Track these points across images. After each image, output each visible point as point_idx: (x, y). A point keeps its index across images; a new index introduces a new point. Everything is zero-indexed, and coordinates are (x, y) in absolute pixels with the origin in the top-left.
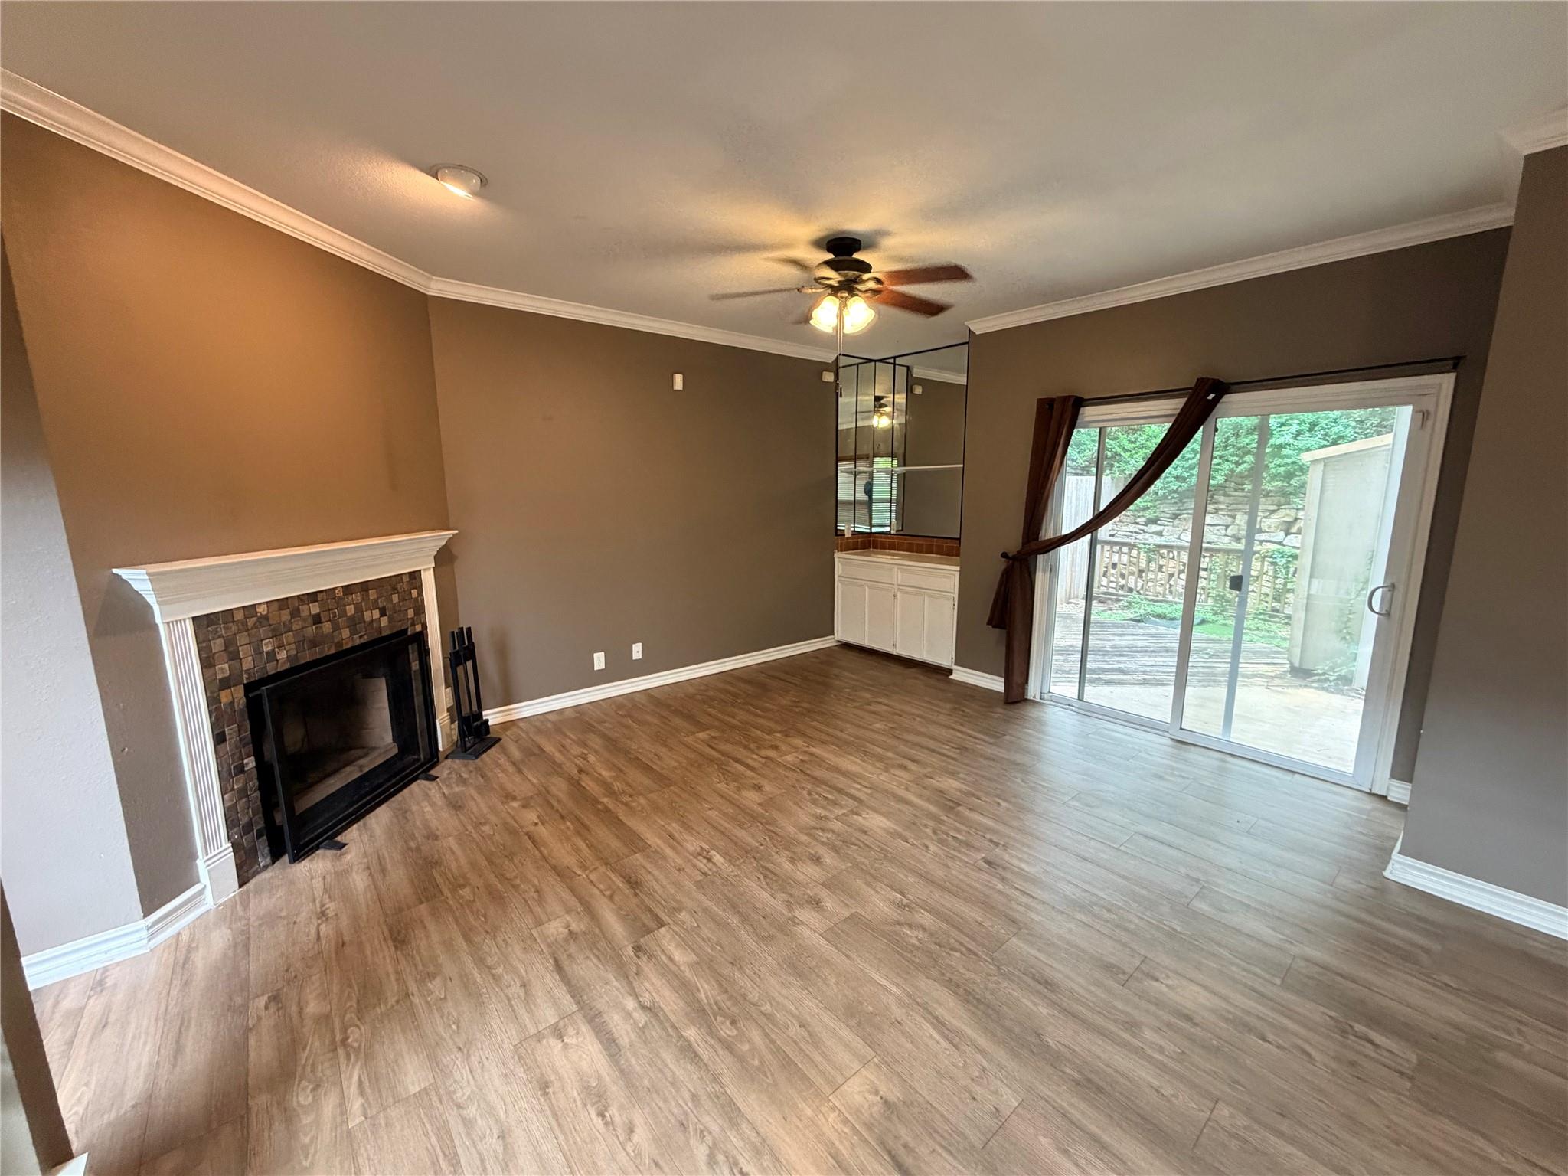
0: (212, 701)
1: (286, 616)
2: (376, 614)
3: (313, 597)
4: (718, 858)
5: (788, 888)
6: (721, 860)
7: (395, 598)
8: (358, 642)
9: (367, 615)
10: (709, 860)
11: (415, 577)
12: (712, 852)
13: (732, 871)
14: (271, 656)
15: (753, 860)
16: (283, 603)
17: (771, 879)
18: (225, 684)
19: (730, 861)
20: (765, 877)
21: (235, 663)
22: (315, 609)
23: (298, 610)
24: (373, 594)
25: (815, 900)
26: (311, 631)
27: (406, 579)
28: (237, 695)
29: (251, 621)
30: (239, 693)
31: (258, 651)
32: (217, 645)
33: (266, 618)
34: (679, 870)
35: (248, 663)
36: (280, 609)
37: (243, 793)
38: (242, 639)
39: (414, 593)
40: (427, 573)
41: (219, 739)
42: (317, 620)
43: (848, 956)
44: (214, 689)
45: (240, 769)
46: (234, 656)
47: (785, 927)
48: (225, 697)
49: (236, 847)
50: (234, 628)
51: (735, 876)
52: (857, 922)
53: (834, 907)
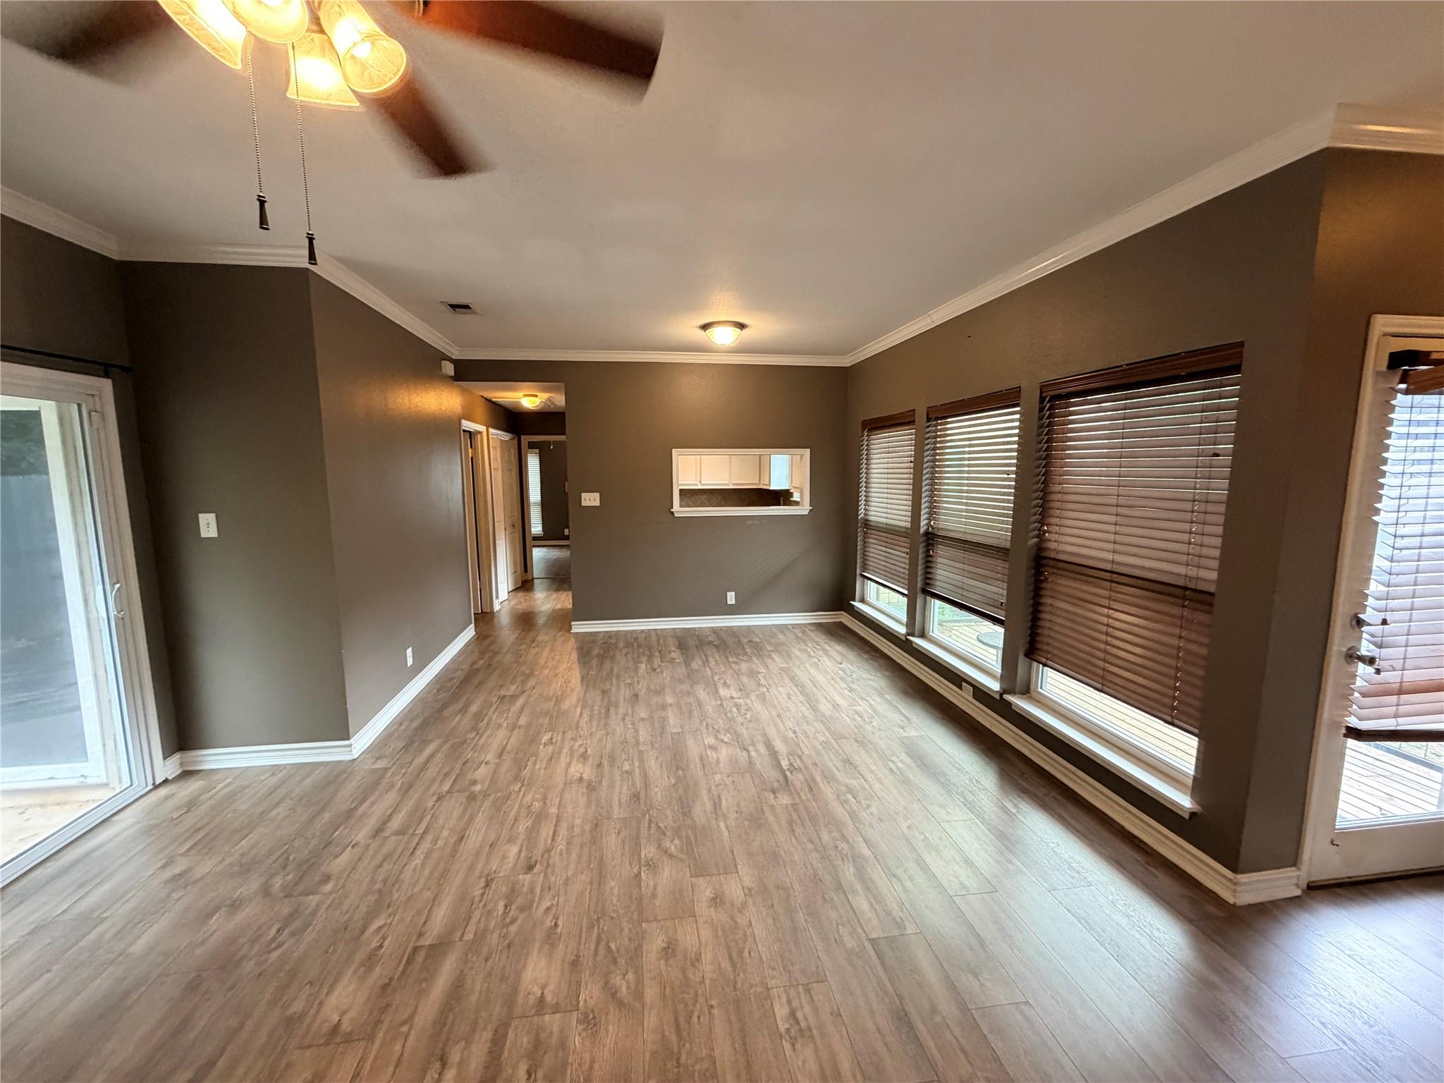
4: (781, 1011)
5: (728, 926)
6: (777, 1007)
10: (793, 1014)
12: (783, 1027)
13: (774, 977)
15: (739, 985)
17: (737, 944)
19: (768, 997)
20: (741, 953)
25: (716, 902)
34: (839, 1015)
43: (732, 851)
47: (761, 891)
51: (774, 969)
52: (700, 870)
53: (705, 890)
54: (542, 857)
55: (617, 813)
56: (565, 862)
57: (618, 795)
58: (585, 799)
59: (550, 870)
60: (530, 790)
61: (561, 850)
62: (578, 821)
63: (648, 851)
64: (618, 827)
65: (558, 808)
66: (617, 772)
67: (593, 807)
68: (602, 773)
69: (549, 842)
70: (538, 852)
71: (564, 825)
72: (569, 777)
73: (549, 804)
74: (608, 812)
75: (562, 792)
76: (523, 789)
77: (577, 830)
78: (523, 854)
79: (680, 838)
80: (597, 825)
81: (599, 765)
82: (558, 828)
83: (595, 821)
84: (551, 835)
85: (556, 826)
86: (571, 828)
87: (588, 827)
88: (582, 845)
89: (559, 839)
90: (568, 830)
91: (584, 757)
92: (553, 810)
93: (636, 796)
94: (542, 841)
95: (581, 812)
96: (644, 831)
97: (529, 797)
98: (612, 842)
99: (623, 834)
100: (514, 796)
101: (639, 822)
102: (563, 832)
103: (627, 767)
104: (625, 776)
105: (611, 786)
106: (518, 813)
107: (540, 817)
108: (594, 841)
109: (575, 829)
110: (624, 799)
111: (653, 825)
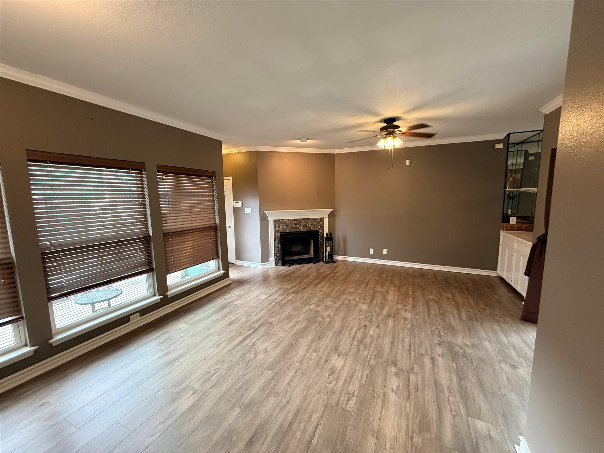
0: (275, 234)
1: (289, 222)
2: (310, 225)
3: (296, 220)
7: (315, 223)
8: (304, 230)
9: (308, 225)
11: (322, 219)
14: (286, 229)
16: (289, 220)
18: (277, 232)
21: (279, 229)
22: (296, 222)
23: (292, 222)
24: (309, 221)
26: (294, 226)
27: (319, 219)
28: (278, 234)
29: (283, 222)
30: (279, 234)
31: (284, 228)
32: (277, 225)
33: (286, 222)
35: (281, 229)
36: (289, 221)
37: (278, 251)
38: (281, 225)
39: (321, 223)
40: (326, 218)
41: (275, 240)
42: (296, 224)
44: (276, 232)
45: (278, 247)
46: (279, 227)
48: (277, 234)
49: (275, 259)
50: (280, 222)
52: (318, 312)
53: (319, 308)
54: (361, 328)
55: (331, 334)
56: (354, 324)
57: (327, 341)
58: (340, 344)
59: (359, 324)
60: (365, 357)
61: (354, 328)
62: (346, 335)
63: (328, 320)
64: (333, 329)
65: (353, 343)
66: (320, 354)
67: (338, 339)
68: (327, 356)
69: (358, 331)
70: (362, 329)
71: (352, 335)
72: (344, 359)
73: (357, 346)
74: (334, 335)
75: (350, 350)
76: (368, 360)
77: (348, 332)
78: (368, 330)
79: (316, 320)
80: (340, 332)
81: (327, 361)
82: (354, 335)
83: (340, 333)
84: (357, 334)
85: (355, 336)
86: (350, 334)
87: (343, 332)
88: (347, 327)
89: (354, 331)
90: (351, 334)
91: (332, 372)
92: (355, 343)
93: (320, 338)
94: (361, 332)
95: (344, 339)
96: (325, 325)
97: (366, 353)
98: (337, 325)
99: (332, 326)
100: (373, 356)
101: (325, 328)
102: (353, 333)
103: (314, 354)
104: (318, 350)
105: (327, 346)
106: (370, 346)
107: (361, 342)
108: (343, 327)
109: (348, 333)
110: (324, 339)
111: (321, 325)
